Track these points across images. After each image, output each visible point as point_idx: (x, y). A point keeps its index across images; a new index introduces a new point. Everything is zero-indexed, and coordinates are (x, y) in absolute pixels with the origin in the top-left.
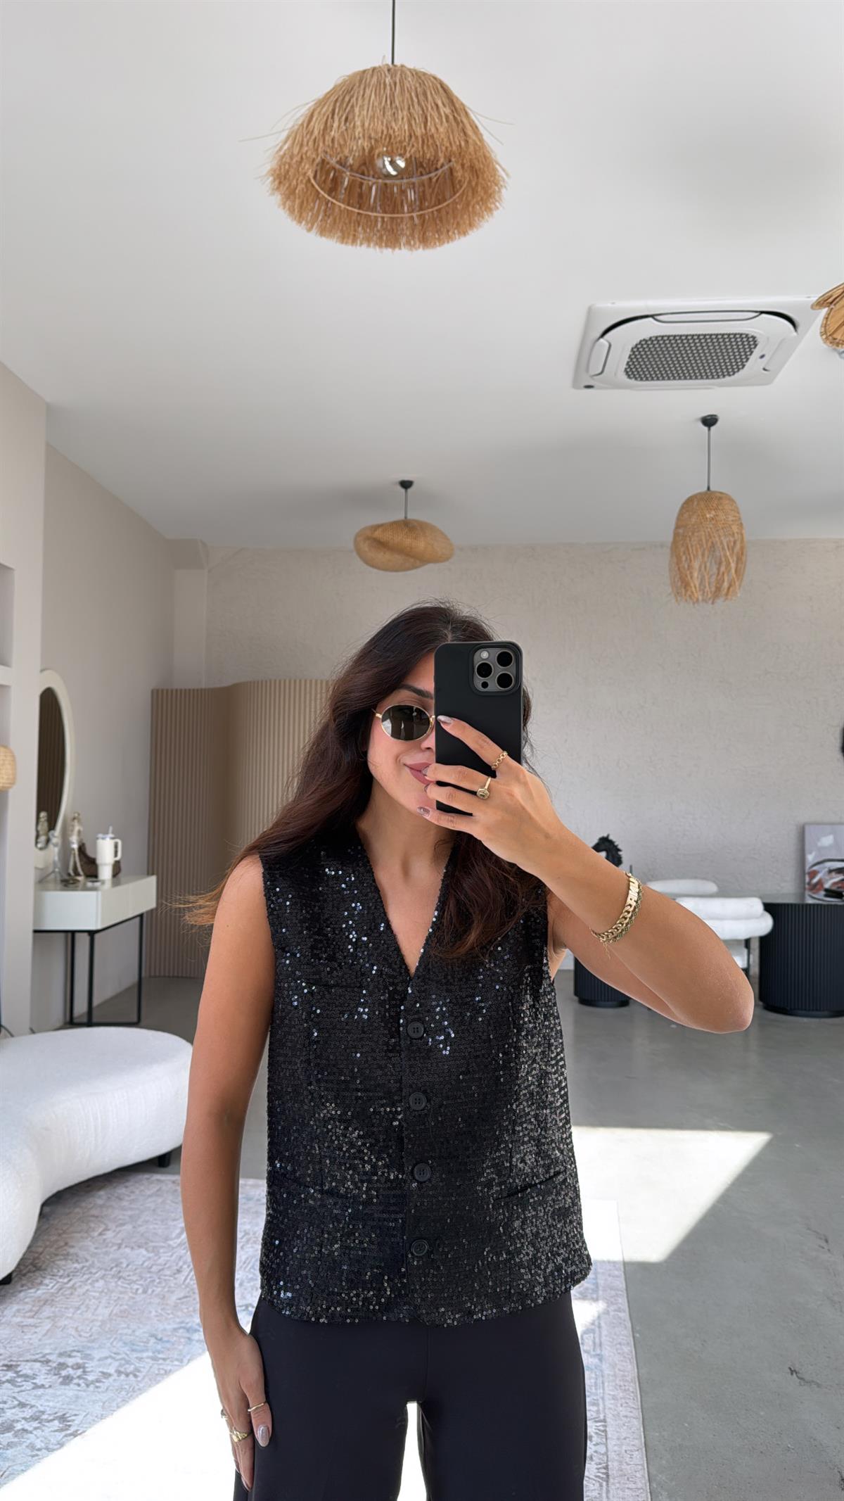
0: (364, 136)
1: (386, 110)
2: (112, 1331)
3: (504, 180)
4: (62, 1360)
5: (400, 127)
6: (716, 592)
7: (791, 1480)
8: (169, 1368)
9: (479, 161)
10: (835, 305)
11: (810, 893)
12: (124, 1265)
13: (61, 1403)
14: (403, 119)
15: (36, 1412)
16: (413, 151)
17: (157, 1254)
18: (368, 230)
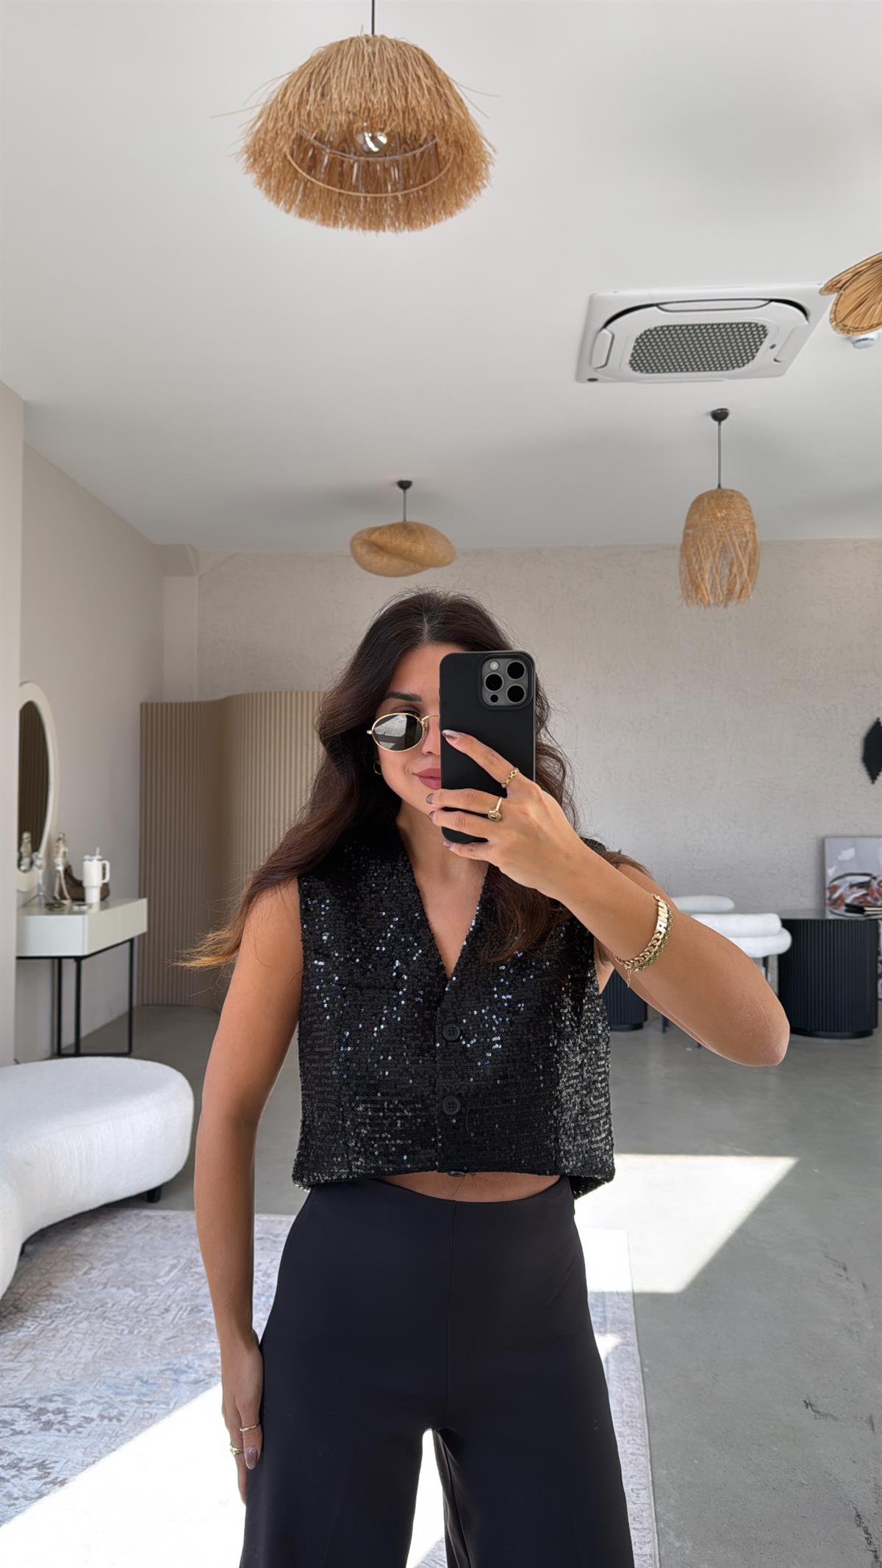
0: (341, 111)
1: (365, 82)
2: (95, 1374)
3: (491, 157)
4: (42, 1405)
5: (379, 99)
6: (727, 594)
7: (804, 1517)
8: (155, 1411)
9: (463, 136)
10: (844, 290)
11: (831, 908)
12: (110, 1305)
13: (40, 1449)
14: (382, 91)
15: (15, 1459)
16: (393, 125)
17: (145, 1294)
18: (350, 211)
